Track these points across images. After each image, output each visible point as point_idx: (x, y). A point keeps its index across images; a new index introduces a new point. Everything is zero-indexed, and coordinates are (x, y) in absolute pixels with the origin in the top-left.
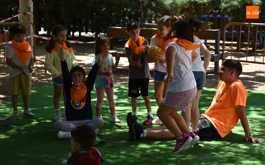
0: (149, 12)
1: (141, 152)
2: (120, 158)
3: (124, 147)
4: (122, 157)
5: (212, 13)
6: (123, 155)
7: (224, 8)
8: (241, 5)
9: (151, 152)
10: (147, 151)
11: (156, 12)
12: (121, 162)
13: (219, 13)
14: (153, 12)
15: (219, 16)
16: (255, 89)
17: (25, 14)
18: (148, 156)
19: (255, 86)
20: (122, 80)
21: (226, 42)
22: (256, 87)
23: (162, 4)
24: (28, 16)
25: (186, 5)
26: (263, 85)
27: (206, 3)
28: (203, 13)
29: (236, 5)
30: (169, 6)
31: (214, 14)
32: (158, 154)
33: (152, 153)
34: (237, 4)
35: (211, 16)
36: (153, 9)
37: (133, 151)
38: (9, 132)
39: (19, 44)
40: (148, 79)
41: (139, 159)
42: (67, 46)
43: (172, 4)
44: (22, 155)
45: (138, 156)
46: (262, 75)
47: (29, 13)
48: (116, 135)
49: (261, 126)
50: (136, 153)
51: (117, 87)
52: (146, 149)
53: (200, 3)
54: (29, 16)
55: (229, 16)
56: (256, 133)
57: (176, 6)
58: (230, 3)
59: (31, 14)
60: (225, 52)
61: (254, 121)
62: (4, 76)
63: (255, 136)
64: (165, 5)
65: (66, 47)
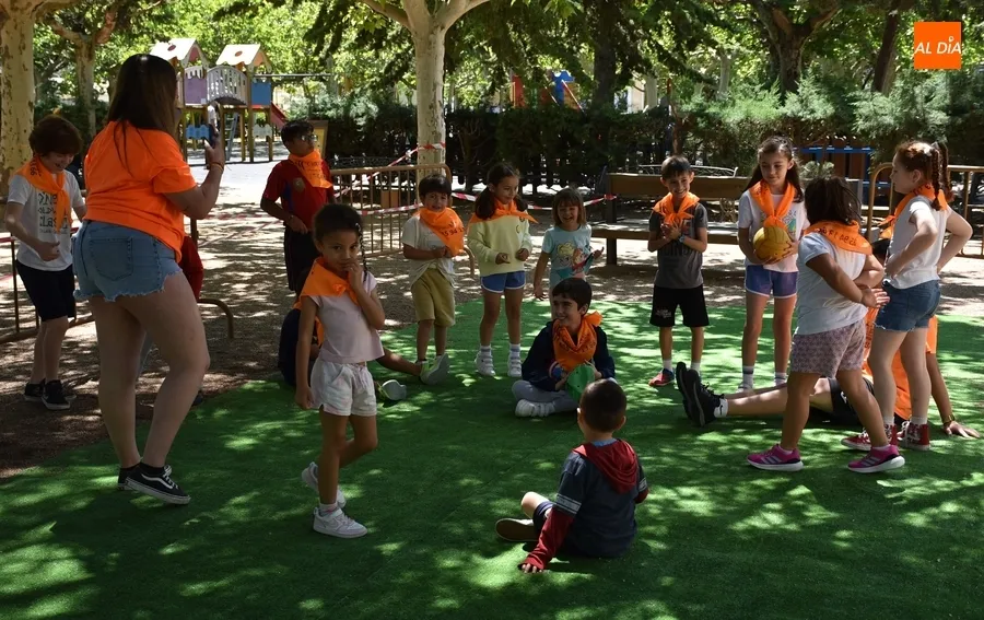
0: (690, 138)
1: (706, 451)
2: (661, 463)
3: (670, 437)
4: (665, 459)
5: (831, 141)
6: (668, 454)
7: (862, 131)
8: (900, 124)
9: (730, 450)
10: (720, 448)
11: (706, 141)
12: (665, 470)
13: (849, 142)
14: (699, 141)
15: (848, 148)
16: (945, 311)
17: (429, 147)
18: (724, 458)
19: (946, 306)
20: (638, 291)
21: (875, 208)
22: (948, 309)
23: (720, 123)
24: (435, 152)
25: (774, 124)
26: (962, 304)
27: (821, 120)
28: (812, 144)
29: (890, 125)
30: (736, 127)
31: (839, 145)
32: (746, 454)
33: (731, 453)
34: (892, 122)
35: (830, 148)
36: (698, 133)
37: (690, 448)
38: (417, 398)
39: (438, 214)
40: (700, 289)
41: (705, 465)
42: (518, 209)
43: (742, 121)
44: (450, 447)
45: (701, 457)
46: (957, 281)
47: (436, 146)
48: (644, 411)
49: (972, 396)
50: (696, 452)
51: (632, 307)
52: (716, 444)
53: (808, 120)
54: (437, 152)
55: (873, 147)
56: (964, 412)
57: (751, 127)
58: (876, 120)
59: (441, 147)
60: (873, 229)
61: (954, 383)
62: (390, 280)
63: (961, 419)
64: (728, 125)
65: (516, 211)
